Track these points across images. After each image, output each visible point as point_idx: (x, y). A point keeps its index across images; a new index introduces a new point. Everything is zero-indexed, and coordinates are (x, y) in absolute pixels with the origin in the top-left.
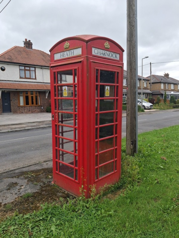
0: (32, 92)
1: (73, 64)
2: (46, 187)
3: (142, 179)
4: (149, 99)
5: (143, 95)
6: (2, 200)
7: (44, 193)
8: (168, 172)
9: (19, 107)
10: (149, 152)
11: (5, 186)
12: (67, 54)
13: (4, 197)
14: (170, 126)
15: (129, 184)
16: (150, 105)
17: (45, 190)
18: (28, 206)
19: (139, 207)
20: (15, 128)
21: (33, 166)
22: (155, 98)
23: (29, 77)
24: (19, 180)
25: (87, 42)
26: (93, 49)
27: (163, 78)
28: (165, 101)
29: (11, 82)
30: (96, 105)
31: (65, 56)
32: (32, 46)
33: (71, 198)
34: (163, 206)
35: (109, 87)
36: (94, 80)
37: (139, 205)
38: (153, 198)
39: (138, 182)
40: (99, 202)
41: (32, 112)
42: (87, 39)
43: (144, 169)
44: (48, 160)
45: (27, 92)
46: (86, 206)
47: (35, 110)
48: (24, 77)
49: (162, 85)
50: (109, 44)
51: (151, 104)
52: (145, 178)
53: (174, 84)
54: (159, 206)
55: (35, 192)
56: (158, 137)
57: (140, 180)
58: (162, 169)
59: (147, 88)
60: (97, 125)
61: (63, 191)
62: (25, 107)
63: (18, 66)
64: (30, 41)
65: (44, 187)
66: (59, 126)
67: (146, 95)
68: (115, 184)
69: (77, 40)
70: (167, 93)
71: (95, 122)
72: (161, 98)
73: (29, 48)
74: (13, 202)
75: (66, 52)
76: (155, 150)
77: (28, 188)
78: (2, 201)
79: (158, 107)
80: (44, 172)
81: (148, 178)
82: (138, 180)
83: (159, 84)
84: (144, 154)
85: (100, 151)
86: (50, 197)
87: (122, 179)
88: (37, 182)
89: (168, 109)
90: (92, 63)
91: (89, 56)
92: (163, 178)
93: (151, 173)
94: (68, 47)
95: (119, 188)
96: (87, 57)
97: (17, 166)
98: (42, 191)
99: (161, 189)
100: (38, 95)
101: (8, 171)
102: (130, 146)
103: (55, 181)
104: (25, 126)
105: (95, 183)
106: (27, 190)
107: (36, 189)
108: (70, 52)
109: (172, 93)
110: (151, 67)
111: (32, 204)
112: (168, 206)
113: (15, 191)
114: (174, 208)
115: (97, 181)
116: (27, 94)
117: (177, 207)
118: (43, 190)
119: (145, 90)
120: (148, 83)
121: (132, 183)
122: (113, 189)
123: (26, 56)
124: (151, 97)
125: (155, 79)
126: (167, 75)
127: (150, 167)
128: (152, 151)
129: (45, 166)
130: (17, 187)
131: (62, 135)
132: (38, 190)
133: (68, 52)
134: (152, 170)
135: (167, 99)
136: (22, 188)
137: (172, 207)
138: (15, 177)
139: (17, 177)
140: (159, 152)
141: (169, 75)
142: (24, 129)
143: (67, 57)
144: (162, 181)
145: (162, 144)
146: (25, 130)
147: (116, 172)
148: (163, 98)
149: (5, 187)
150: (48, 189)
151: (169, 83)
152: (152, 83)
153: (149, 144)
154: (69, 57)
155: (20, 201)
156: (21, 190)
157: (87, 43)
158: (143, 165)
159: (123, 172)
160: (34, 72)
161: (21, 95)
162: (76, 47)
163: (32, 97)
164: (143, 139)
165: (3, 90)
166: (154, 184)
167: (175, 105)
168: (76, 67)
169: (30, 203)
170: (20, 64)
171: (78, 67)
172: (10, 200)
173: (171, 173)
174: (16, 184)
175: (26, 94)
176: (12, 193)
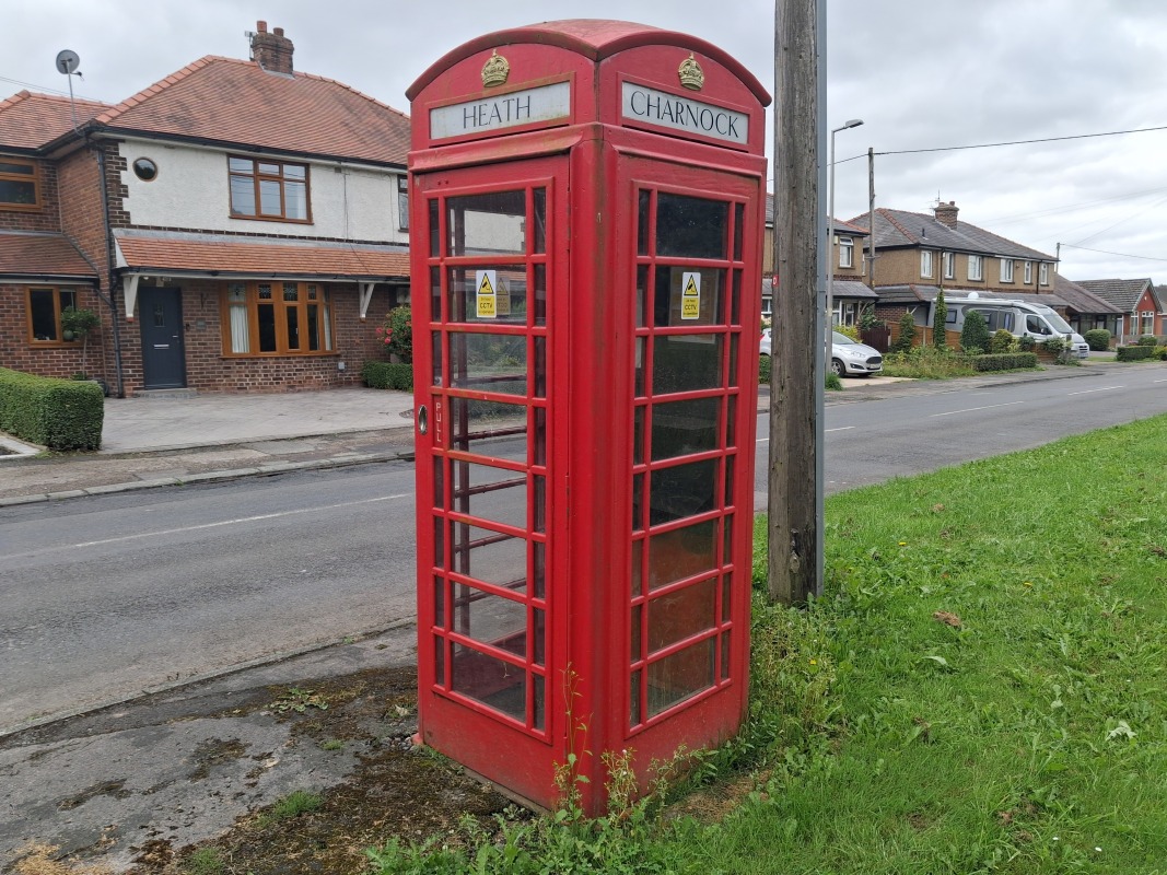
0: (290, 288)
1: (526, 164)
2: (388, 758)
3: (850, 720)
4: (862, 327)
5: (835, 306)
6: (173, 828)
7: (375, 790)
8: (969, 682)
9: (228, 359)
10: (875, 590)
11: (180, 756)
12: (496, 114)
13: (181, 811)
14: (967, 461)
15: (787, 744)
16: (867, 357)
17: (381, 778)
18: (304, 856)
19: (842, 857)
20: (211, 467)
21: (314, 658)
22: (889, 321)
23: (278, 213)
24: (247, 727)
25: (599, 55)
26: (627, 91)
27: (930, 228)
28: (939, 335)
29: (186, 234)
30: (638, 363)
31: (484, 119)
32: (294, 56)
33: (512, 816)
34: (954, 849)
35: (697, 276)
36: (631, 240)
37: (842, 844)
38: (905, 809)
39: (833, 735)
40: (647, 836)
41: (292, 387)
42: (598, 40)
43: (856, 671)
44: (385, 627)
45: (265, 285)
46: (588, 855)
47: (303, 375)
48: (252, 212)
49: (926, 259)
50: (703, 66)
51: (875, 353)
52: (863, 717)
53: (983, 255)
54: (935, 850)
55: (334, 785)
56: (916, 515)
57: (841, 723)
58: (942, 670)
59: (853, 273)
60: (638, 460)
61: (471, 783)
62: (253, 360)
63: (225, 158)
64: (279, 31)
65: (377, 761)
66: (451, 461)
67: (848, 306)
68: (721, 746)
69: (545, 47)
70: (946, 299)
71: (632, 444)
72: (919, 324)
73: (276, 70)
74: (225, 837)
75: (491, 103)
76: (904, 578)
77: (298, 766)
78: (172, 833)
79: (907, 368)
80: (372, 687)
81: (877, 716)
82: (832, 727)
83: (913, 252)
84: (854, 600)
85: (654, 587)
86: (408, 810)
87: (753, 720)
88: (338, 737)
89: (954, 375)
90: (621, 159)
91: (605, 125)
92: (946, 713)
93: (890, 690)
94: (500, 76)
95: (740, 764)
96: (596, 127)
97: (232, 657)
98: (368, 780)
99: (944, 770)
100: (320, 300)
101: (188, 685)
102: (788, 561)
103: (430, 734)
104: (261, 455)
105: (627, 740)
106: (291, 779)
107: (336, 773)
108: (513, 105)
109: (973, 297)
110: (871, 173)
111: (323, 846)
112: (977, 848)
113: (231, 779)
114: (1004, 857)
115: (638, 733)
116: (269, 296)
117: (1019, 852)
118: (373, 777)
119: (843, 283)
120: (859, 247)
121: (801, 739)
122: (713, 767)
123: (263, 108)
124: (872, 318)
125: (893, 229)
126: (948, 212)
127: (883, 662)
128: (892, 585)
129: (374, 656)
130: (241, 761)
131: (465, 508)
132: (345, 776)
133: (500, 102)
134: (896, 676)
135: (946, 326)
136: (267, 770)
137: (999, 852)
138: (229, 712)
139: (240, 715)
140: (925, 589)
141: (956, 210)
142: (253, 471)
143: (495, 125)
144: (945, 731)
145: (935, 547)
146: (259, 475)
147: (728, 686)
148: (931, 324)
149: (181, 763)
150: (397, 773)
151: (957, 252)
152: (877, 249)
153: (873, 550)
154: (505, 124)
155: (261, 831)
156: (263, 779)
157: (597, 61)
158: (852, 653)
159: (756, 686)
160: (302, 187)
161: (235, 299)
162: (540, 81)
163: (292, 312)
164: (841, 522)
165: (146, 275)
166: (906, 744)
167: (984, 356)
168: (543, 179)
169: (313, 845)
170: (232, 149)
171: (554, 179)
172: (210, 828)
173: (984, 688)
174: (234, 745)
175: (262, 296)
176: (217, 794)
